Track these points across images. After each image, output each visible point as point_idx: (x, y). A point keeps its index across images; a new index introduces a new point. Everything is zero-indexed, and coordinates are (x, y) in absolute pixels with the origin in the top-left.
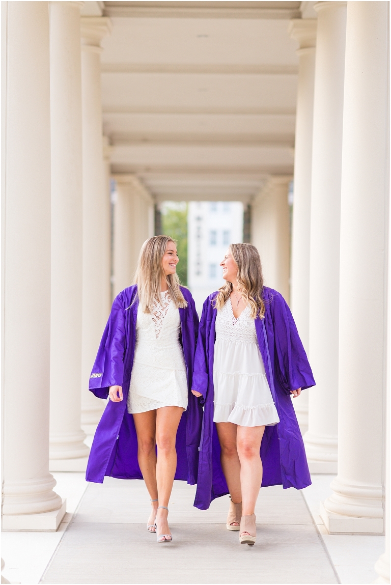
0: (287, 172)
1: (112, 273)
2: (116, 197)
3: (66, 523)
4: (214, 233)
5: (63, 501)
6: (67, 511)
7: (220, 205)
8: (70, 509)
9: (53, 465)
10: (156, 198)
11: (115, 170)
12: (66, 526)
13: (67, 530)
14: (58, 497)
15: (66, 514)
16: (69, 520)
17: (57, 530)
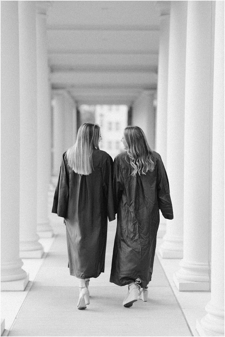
0: (153, 88)
1: (52, 146)
2: (54, 103)
3: (29, 287)
4: (110, 123)
5: (27, 274)
6: (30, 280)
7: (114, 107)
8: (31, 279)
9: (22, 255)
10: (77, 103)
11: (54, 87)
12: (29, 288)
13: (30, 290)
14: (24, 272)
15: (29, 282)
16: (31, 284)
17: (24, 290)
